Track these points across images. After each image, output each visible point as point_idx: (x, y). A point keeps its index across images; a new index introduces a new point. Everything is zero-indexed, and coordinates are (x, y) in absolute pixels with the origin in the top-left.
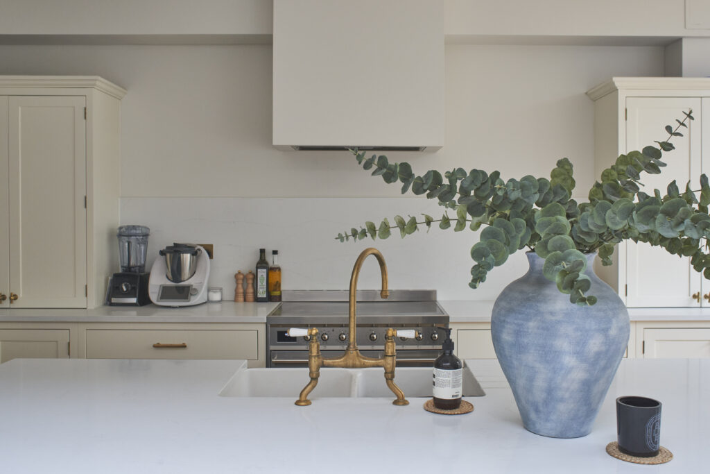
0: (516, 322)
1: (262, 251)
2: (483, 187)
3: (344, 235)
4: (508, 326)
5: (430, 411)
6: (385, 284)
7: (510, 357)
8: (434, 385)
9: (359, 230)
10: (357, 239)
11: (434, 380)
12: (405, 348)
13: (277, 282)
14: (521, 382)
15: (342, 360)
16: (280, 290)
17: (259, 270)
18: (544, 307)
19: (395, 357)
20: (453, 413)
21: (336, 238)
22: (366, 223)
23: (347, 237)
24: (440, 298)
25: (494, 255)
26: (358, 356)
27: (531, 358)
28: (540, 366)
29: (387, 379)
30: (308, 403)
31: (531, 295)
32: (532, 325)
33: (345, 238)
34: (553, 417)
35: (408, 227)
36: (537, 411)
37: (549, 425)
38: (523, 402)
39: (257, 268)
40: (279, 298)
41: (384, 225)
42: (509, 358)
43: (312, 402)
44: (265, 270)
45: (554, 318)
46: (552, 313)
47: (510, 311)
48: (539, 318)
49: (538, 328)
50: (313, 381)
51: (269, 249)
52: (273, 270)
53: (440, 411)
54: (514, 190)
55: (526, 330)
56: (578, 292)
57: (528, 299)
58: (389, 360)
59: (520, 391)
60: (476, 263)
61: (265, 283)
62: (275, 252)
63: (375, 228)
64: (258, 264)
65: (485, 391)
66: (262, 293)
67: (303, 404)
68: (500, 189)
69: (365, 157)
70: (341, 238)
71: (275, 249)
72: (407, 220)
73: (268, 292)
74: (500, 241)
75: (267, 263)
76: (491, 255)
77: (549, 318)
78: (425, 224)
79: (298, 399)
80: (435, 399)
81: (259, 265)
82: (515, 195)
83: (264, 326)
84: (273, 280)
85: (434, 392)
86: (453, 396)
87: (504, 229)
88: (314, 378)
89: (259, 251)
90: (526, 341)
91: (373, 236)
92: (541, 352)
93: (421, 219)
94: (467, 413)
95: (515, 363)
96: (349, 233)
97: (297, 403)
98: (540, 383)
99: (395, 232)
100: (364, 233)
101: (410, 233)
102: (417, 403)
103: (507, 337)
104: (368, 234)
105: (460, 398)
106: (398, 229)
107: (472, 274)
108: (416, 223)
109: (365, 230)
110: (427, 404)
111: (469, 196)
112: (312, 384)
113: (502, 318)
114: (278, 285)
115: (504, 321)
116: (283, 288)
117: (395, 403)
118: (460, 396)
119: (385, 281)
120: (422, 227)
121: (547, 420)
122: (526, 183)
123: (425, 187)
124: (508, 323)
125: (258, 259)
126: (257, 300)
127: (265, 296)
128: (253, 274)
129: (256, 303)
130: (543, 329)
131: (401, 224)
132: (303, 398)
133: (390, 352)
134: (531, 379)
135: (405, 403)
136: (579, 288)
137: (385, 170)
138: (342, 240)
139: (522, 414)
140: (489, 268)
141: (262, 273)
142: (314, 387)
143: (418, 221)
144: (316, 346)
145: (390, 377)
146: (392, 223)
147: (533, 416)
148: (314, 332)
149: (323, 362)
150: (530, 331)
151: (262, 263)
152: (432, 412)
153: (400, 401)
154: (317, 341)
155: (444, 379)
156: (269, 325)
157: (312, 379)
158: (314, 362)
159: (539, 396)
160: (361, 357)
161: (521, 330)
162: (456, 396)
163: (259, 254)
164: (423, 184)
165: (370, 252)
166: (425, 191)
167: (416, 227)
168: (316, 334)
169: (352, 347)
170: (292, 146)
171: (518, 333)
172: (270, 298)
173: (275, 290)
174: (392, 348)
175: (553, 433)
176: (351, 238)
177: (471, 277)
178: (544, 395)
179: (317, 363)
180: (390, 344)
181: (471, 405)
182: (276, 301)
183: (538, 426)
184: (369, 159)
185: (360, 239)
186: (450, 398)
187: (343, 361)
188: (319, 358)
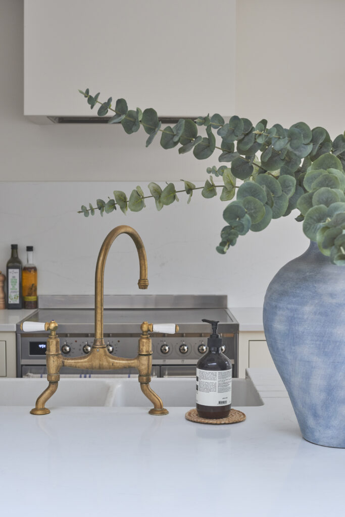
0: (289, 306)
1: (14, 247)
2: (246, 139)
3: (88, 208)
4: (280, 312)
5: (191, 421)
6: (143, 272)
7: (284, 350)
8: (197, 389)
9: (106, 201)
10: (104, 212)
11: (198, 383)
12: (185, 363)
13: (33, 285)
14: (296, 380)
15: (86, 360)
16: (36, 295)
17: (10, 270)
18: (323, 288)
19: (151, 357)
20: (218, 422)
21: (79, 212)
22: (115, 192)
23: (92, 210)
24: (231, 304)
25: (251, 215)
26: (106, 355)
27: (306, 350)
28: (317, 361)
29: (141, 384)
30: (46, 412)
31: (308, 274)
32: (308, 309)
33: (90, 211)
34: (335, 422)
35: (166, 196)
36: (316, 416)
37: (330, 433)
38: (300, 405)
39: (8, 268)
40: (35, 305)
41: (135, 194)
42: (282, 352)
43: (51, 411)
44: (17, 270)
45: (334, 301)
46: (332, 295)
47: (283, 294)
48: (316, 301)
49: (315, 313)
50: (52, 385)
51: (22, 245)
52: (27, 271)
53: (203, 420)
54: (279, 138)
55: (300, 316)
56: (339, 250)
57: (305, 279)
58: (144, 360)
59: (296, 393)
60: (227, 224)
61: (17, 287)
62: (30, 249)
63: (125, 198)
64: (9, 262)
65: (264, 400)
66: (14, 299)
67: (39, 412)
68: (260, 135)
69: (99, 100)
70: (85, 211)
71: (30, 245)
72: (163, 186)
73: (22, 297)
74: (260, 200)
75: (20, 262)
76: (247, 216)
77: (328, 300)
78: (185, 192)
79: (34, 407)
80: (199, 406)
81: (10, 265)
82: (280, 144)
83: (14, 336)
84: (27, 283)
85: (197, 399)
86: (219, 402)
87: (268, 187)
88: (54, 383)
89: (10, 247)
90: (300, 329)
91: (123, 208)
92: (318, 343)
93: (180, 186)
94: (236, 422)
95: (289, 357)
96: (95, 206)
97: (33, 412)
98: (318, 381)
99: (150, 202)
100: (112, 205)
101: (167, 204)
102: (178, 413)
103: (279, 326)
104: (117, 206)
105: (229, 406)
106: (153, 199)
107: (222, 237)
108: (175, 192)
109: (113, 200)
110: (190, 414)
111: (233, 152)
112: (51, 389)
113: (274, 304)
114: (33, 289)
115: (276, 306)
116: (40, 292)
117: (152, 412)
118: (228, 403)
119: (143, 268)
120: (182, 196)
121: (327, 427)
122: (297, 130)
123: (176, 139)
124: (280, 308)
125: (9, 257)
126: (8, 306)
127: (17, 302)
128: (3, 276)
129: (6, 310)
130: (321, 314)
131: (157, 194)
132: (40, 406)
133: (144, 350)
134: (307, 377)
135: (164, 412)
136: (341, 246)
137: (123, 117)
138: (86, 214)
139: (299, 420)
140: (243, 231)
141: (14, 274)
142: (53, 393)
143: (177, 189)
144: (54, 342)
145: (145, 381)
146: (146, 192)
147: (311, 422)
148: (53, 326)
149: (63, 362)
150: (306, 317)
151: (14, 261)
152: (194, 422)
153: (158, 410)
154: (55, 338)
155: (209, 381)
156: (19, 335)
157: (51, 383)
158: (53, 363)
159: (317, 397)
160: (109, 356)
161: (295, 316)
162: (224, 402)
163: (10, 250)
164: (174, 135)
165: (123, 230)
166: (175, 144)
167: (174, 197)
168: (55, 328)
169: (98, 343)
170: (48, 117)
171: (291, 321)
172: (23, 305)
173: (30, 295)
174: (147, 345)
175: (335, 442)
176: (97, 212)
177: (220, 240)
178: (323, 396)
179: (56, 363)
180: (144, 340)
181: (244, 414)
182: (31, 308)
183: (317, 435)
184: (105, 103)
185: (108, 212)
186: (216, 404)
187: (88, 362)
188: (58, 358)
